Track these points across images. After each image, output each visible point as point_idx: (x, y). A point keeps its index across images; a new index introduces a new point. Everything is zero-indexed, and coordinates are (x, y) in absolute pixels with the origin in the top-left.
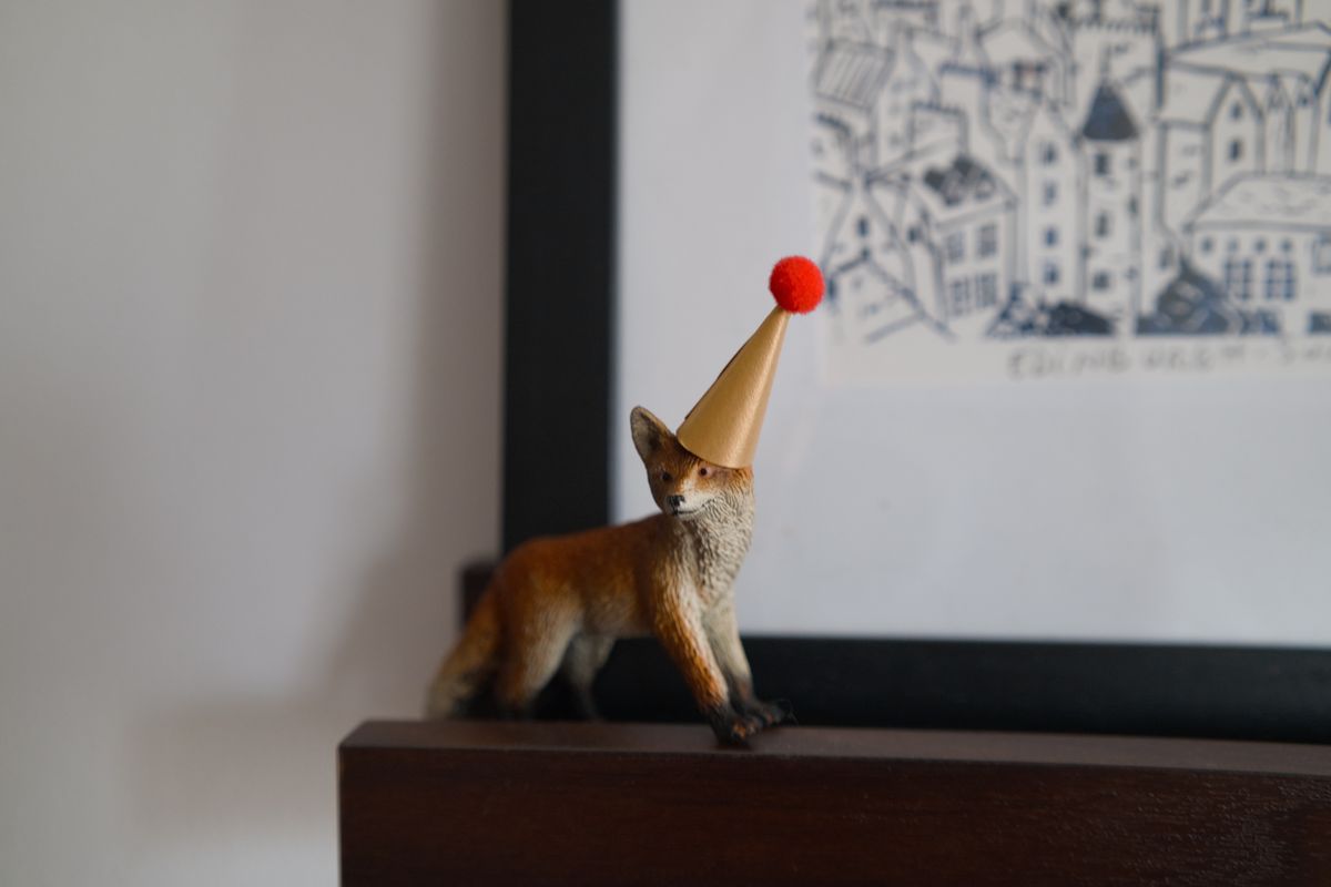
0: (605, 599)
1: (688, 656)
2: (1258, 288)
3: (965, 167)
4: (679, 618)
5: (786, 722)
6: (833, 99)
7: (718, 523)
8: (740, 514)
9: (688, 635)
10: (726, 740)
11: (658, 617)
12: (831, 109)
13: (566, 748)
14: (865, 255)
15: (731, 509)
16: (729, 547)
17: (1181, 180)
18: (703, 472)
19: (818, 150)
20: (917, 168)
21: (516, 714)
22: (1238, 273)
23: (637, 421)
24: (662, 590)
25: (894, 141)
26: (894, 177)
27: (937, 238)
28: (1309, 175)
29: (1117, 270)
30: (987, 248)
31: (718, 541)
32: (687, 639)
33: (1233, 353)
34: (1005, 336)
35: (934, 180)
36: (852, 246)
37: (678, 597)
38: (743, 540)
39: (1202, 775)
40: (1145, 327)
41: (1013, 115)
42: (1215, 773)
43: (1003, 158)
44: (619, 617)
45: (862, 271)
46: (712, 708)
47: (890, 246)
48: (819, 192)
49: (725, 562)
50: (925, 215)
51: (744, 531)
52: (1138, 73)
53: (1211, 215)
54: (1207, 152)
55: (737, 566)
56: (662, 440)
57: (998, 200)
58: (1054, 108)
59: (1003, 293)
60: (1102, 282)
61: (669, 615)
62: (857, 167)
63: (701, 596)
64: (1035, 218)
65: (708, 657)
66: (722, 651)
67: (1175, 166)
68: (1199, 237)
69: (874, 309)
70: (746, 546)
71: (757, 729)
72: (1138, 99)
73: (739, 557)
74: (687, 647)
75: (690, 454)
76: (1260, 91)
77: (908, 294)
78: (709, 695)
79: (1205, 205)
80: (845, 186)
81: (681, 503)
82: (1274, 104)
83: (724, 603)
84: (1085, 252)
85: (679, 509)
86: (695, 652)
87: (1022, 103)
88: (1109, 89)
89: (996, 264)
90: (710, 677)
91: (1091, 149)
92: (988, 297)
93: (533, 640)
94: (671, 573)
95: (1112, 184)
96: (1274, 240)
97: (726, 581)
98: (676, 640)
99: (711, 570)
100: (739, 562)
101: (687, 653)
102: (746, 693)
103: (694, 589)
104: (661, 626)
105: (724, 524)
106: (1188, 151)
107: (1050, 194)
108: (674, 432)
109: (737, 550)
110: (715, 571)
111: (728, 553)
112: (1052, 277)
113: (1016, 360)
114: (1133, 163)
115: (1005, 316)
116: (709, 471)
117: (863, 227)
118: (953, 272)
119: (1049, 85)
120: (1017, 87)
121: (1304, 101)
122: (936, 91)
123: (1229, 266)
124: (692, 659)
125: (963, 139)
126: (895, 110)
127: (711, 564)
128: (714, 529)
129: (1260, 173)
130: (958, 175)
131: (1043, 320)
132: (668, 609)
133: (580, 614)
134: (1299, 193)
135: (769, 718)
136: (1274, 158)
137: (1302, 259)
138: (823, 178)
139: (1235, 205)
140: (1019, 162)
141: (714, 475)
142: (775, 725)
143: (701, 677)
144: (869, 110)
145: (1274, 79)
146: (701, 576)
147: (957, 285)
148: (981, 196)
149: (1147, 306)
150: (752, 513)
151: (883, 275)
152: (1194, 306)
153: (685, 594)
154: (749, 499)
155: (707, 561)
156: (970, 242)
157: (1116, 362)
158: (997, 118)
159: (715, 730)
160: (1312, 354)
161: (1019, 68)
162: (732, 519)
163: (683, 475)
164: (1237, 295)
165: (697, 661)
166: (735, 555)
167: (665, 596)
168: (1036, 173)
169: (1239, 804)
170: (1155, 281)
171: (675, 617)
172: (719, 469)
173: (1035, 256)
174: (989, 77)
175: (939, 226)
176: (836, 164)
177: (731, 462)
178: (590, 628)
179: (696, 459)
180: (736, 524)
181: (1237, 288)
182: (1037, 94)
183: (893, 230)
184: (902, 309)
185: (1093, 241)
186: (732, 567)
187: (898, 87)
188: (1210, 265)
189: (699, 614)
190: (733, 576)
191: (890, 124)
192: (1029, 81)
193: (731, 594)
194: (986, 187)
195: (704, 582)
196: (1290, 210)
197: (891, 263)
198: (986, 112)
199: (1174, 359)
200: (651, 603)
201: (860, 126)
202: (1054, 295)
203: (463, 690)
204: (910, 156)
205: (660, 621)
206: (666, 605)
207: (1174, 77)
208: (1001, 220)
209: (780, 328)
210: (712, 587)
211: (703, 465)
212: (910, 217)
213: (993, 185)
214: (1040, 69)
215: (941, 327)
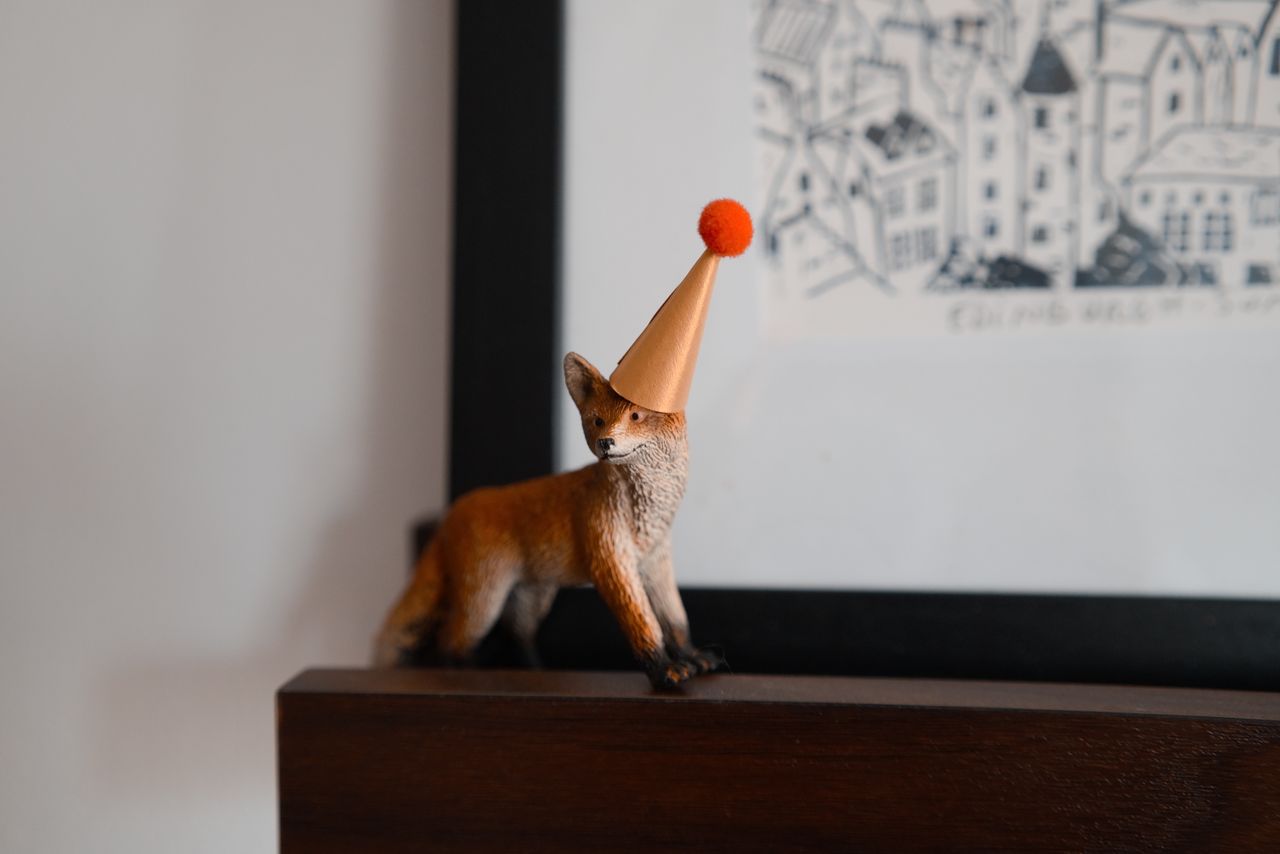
0: (543, 547)
1: (623, 602)
2: (1196, 239)
3: (905, 122)
4: (614, 566)
5: (722, 670)
6: (776, 55)
7: (651, 469)
8: (673, 460)
9: (623, 581)
10: (661, 685)
11: (594, 564)
12: (774, 66)
13: (503, 694)
14: (807, 210)
15: (663, 455)
16: (663, 493)
17: (1120, 134)
18: (635, 417)
19: (761, 106)
20: (859, 124)
21: (458, 662)
22: (1176, 226)
23: (571, 367)
24: (598, 537)
25: (836, 96)
26: (837, 132)
27: (878, 192)
28: (1248, 127)
29: (1056, 224)
30: (927, 202)
31: (652, 487)
32: (622, 586)
33: (1170, 306)
34: (945, 289)
35: (875, 135)
36: (794, 200)
37: (613, 544)
38: (677, 486)
39: (1131, 719)
40: (1083, 279)
41: (954, 68)
42: (1144, 717)
43: (943, 112)
44: (557, 566)
45: (804, 226)
46: (646, 654)
47: (831, 201)
48: (762, 147)
49: (659, 508)
50: (866, 171)
51: (678, 477)
52: (1078, 26)
53: (1149, 168)
54: (1146, 105)
55: (672, 513)
56: (596, 386)
57: (938, 154)
58: (994, 62)
59: (943, 248)
60: (1040, 235)
61: (604, 562)
62: (799, 122)
63: (637, 543)
64: (975, 172)
65: (643, 603)
66: (659, 599)
67: (1114, 119)
68: (1137, 190)
69: (815, 263)
70: (680, 493)
71: (690, 674)
72: (1077, 53)
73: (674, 504)
74: (622, 593)
75: (622, 399)
76: (1200, 42)
77: (850, 249)
78: (643, 640)
79: (1143, 158)
80: (788, 141)
81: (611, 446)
82: (1213, 55)
83: (659, 551)
84: (1024, 206)
85: (609, 452)
86: (630, 597)
87: (962, 57)
88: (1049, 43)
89: (936, 218)
90: (645, 623)
91: (1030, 102)
92: (929, 252)
93: (474, 589)
94: (607, 520)
95: (1051, 137)
96: (1212, 191)
97: (661, 528)
98: (612, 587)
99: (646, 517)
100: (674, 509)
101: (622, 598)
102: (682, 640)
103: (630, 536)
104: (597, 573)
105: (657, 470)
106: (1127, 104)
107: (990, 148)
108: (607, 378)
109: (671, 497)
110: (650, 517)
111: (662, 499)
112: (992, 230)
113: (956, 313)
114: (1072, 116)
115: (944, 269)
116: (641, 415)
117: (805, 183)
118: (894, 226)
119: (990, 39)
120: (958, 42)
121: (1244, 53)
122: (878, 46)
123: (1167, 219)
124: (627, 605)
125: (904, 94)
126: (836, 66)
127: (645, 511)
128: (647, 474)
129: (1199, 126)
130: (899, 130)
131: (982, 273)
132: (604, 556)
133: (519, 563)
134: (1237, 144)
135: (705, 665)
136: (1213, 110)
137: (1240, 211)
138: (766, 134)
139: (1174, 159)
140: (959, 116)
141: (646, 420)
142: (711, 672)
143: (636, 624)
144: (810, 65)
145: (1214, 31)
146: (636, 523)
147: (897, 239)
148: (922, 151)
149: (1086, 259)
150: (686, 459)
151: (825, 230)
152: (1133, 259)
153: (621, 540)
154: (682, 444)
155: (641, 508)
156: (911, 197)
157: (1055, 315)
158: (937, 74)
159: (650, 676)
160: (1249, 306)
161: (959, 23)
162: (665, 465)
163: (615, 419)
164: (1175, 248)
165: (632, 607)
166: (669, 502)
167: (600, 543)
168: (977, 128)
169: (1168, 749)
170: (1094, 234)
171: (610, 565)
172: (651, 414)
173: (975, 209)
174: (930, 33)
175: (880, 180)
176: (778, 119)
177: (664, 406)
178: (530, 578)
179: (628, 403)
180: (669, 470)
181: (1176, 240)
182: (977, 48)
183: (834, 185)
184: (843, 264)
185: (1033, 195)
186: (667, 514)
187: (840, 43)
188: (1148, 218)
189: (635, 561)
190: (668, 523)
191: (832, 80)
192: (969, 36)
193: (667, 543)
194: (926, 141)
195: (639, 529)
196: (1228, 162)
197: (832, 217)
198: (926, 67)
199: (1111, 312)
200: (587, 551)
201: (802, 81)
202: (994, 249)
203: (408, 640)
204: (852, 111)
205: (597, 568)
206: (602, 552)
207: (1113, 30)
208: (942, 174)
209: (710, 273)
210: (647, 534)
211: (635, 410)
212: (851, 172)
213: (933, 138)
214: (980, 23)
215: (881, 281)
